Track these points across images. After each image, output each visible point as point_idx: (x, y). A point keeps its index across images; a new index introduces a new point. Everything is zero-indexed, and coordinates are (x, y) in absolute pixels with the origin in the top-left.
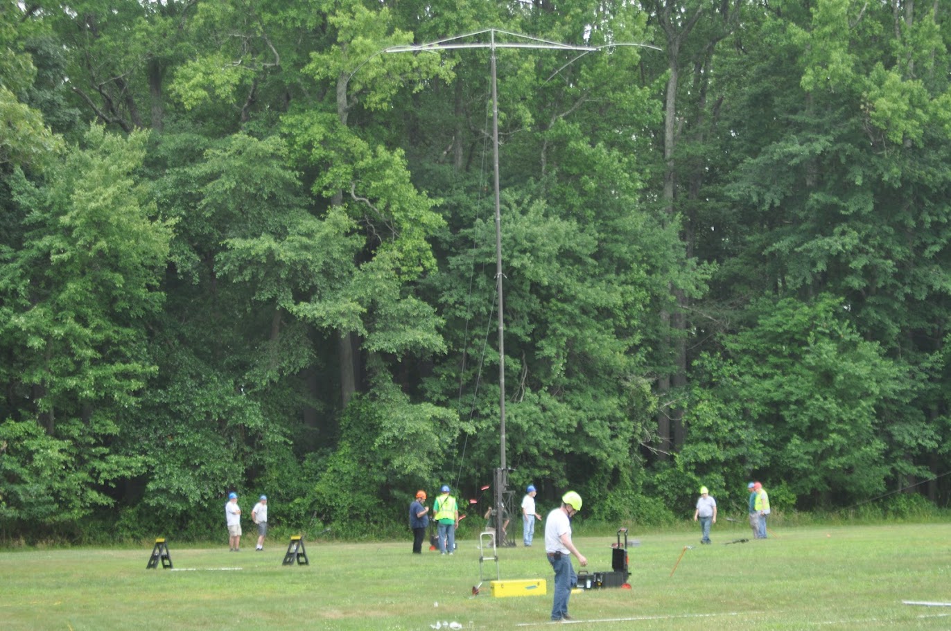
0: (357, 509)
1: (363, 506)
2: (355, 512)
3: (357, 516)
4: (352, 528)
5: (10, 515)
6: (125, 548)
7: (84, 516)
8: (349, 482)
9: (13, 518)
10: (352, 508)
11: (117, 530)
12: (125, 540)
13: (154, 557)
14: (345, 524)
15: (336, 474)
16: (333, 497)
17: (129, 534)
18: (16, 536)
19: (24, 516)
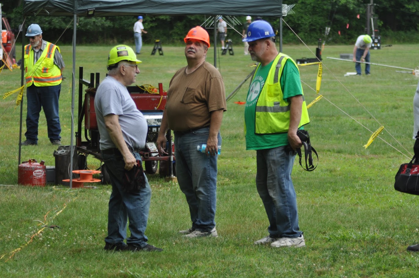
0: (314, 26)
1: (318, 24)
2: (314, 27)
3: (314, 30)
4: (311, 37)
5: (107, 25)
6: (176, 46)
7: (152, 27)
8: (310, 9)
9: (109, 26)
10: (312, 25)
11: (171, 35)
12: (176, 41)
13: (154, 50)
14: (306, 34)
15: (303, 4)
16: (300, 18)
17: (178, 38)
18: (112, 37)
19: (117, 26)
